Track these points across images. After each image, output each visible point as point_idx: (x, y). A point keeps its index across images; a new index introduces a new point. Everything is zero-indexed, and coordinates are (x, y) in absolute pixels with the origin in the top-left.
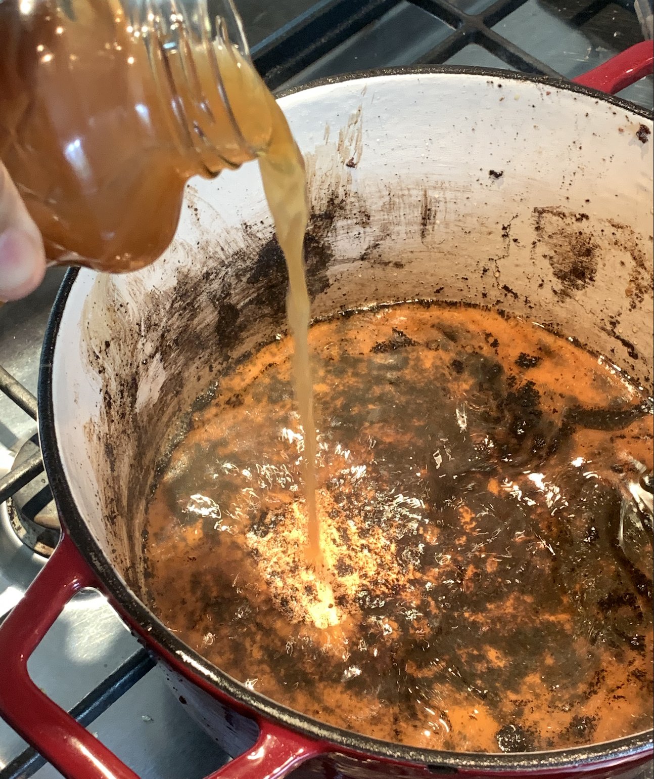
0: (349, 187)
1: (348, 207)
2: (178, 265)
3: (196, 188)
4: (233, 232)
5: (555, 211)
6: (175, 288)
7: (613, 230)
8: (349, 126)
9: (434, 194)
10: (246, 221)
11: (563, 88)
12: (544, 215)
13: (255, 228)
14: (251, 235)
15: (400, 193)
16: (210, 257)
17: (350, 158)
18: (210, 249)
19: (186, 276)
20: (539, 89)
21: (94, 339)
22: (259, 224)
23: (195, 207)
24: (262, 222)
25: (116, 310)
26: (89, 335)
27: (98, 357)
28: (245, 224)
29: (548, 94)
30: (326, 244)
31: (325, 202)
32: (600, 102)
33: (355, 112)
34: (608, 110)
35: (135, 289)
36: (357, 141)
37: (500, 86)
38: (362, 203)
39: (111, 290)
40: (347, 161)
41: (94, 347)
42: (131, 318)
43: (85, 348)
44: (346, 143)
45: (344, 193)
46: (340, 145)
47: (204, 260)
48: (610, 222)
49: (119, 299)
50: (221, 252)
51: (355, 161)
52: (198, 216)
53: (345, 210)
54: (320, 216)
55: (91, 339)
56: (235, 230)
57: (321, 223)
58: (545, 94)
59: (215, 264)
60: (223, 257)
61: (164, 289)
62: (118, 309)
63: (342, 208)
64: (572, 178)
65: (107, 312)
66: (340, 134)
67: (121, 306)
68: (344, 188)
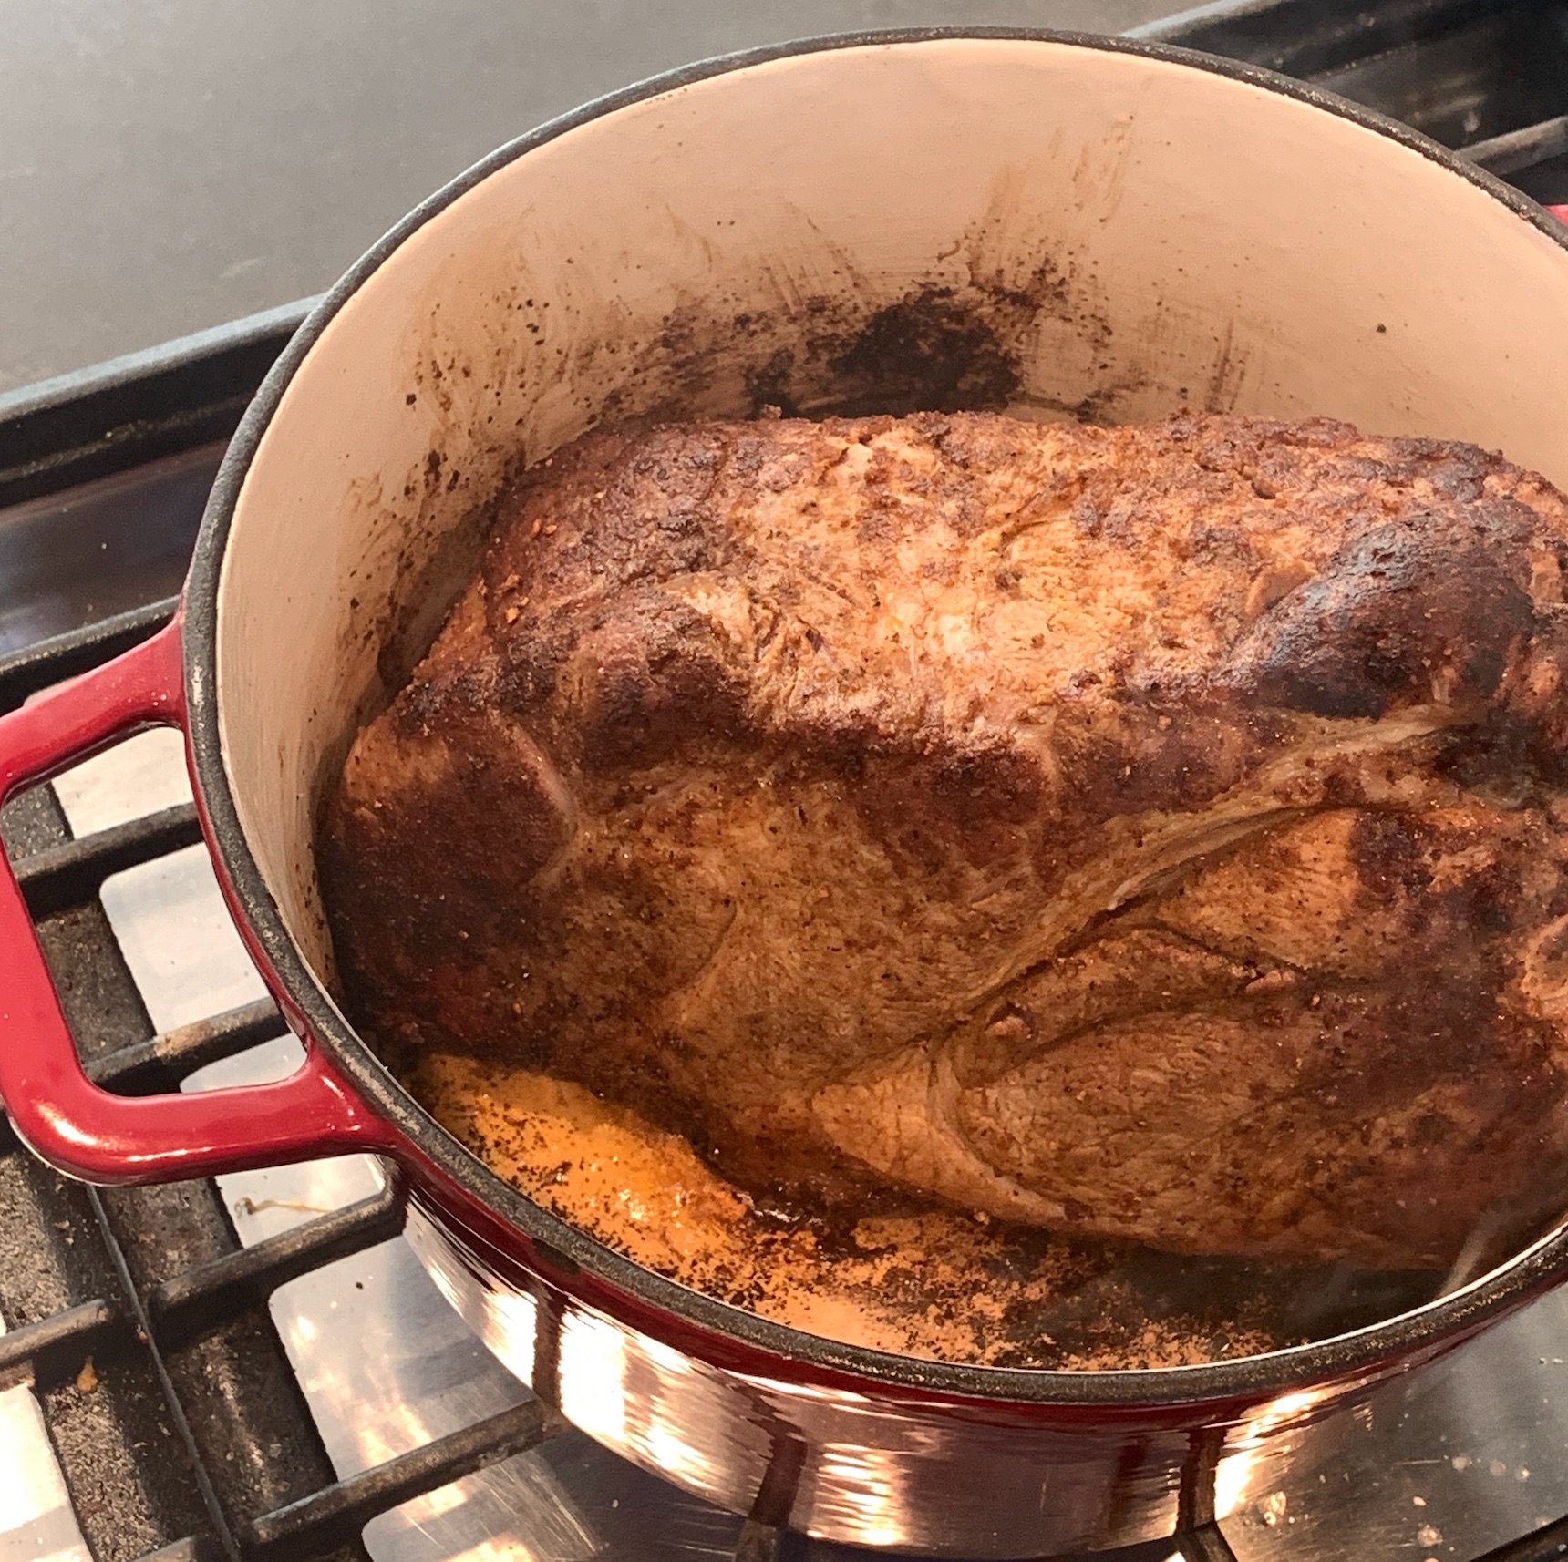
0: (1080, 260)
1: (1072, 299)
2: (682, 277)
6: (666, 319)
8: (1105, 141)
9: (1242, 337)
15: (1182, 310)
19: (699, 304)
21: (441, 339)
25: (515, 305)
26: (433, 328)
27: (439, 375)
30: (1013, 354)
31: (1027, 271)
33: (1123, 117)
35: (572, 285)
36: (1114, 176)
38: (1101, 301)
39: (513, 266)
41: (437, 353)
43: (413, 347)
44: (1093, 171)
45: (1069, 268)
46: (1079, 171)
49: (529, 290)
53: (1065, 301)
54: (1012, 294)
55: (435, 335)
57: (1011, 309)
59: (768, 306)
60: (789, 298)
61: (642, 310)
62: (520, 307)
63: (1060, 295)
65: (492, 304)
66: (1085, 150)
67: (530, 303)
68: (1071, 258)
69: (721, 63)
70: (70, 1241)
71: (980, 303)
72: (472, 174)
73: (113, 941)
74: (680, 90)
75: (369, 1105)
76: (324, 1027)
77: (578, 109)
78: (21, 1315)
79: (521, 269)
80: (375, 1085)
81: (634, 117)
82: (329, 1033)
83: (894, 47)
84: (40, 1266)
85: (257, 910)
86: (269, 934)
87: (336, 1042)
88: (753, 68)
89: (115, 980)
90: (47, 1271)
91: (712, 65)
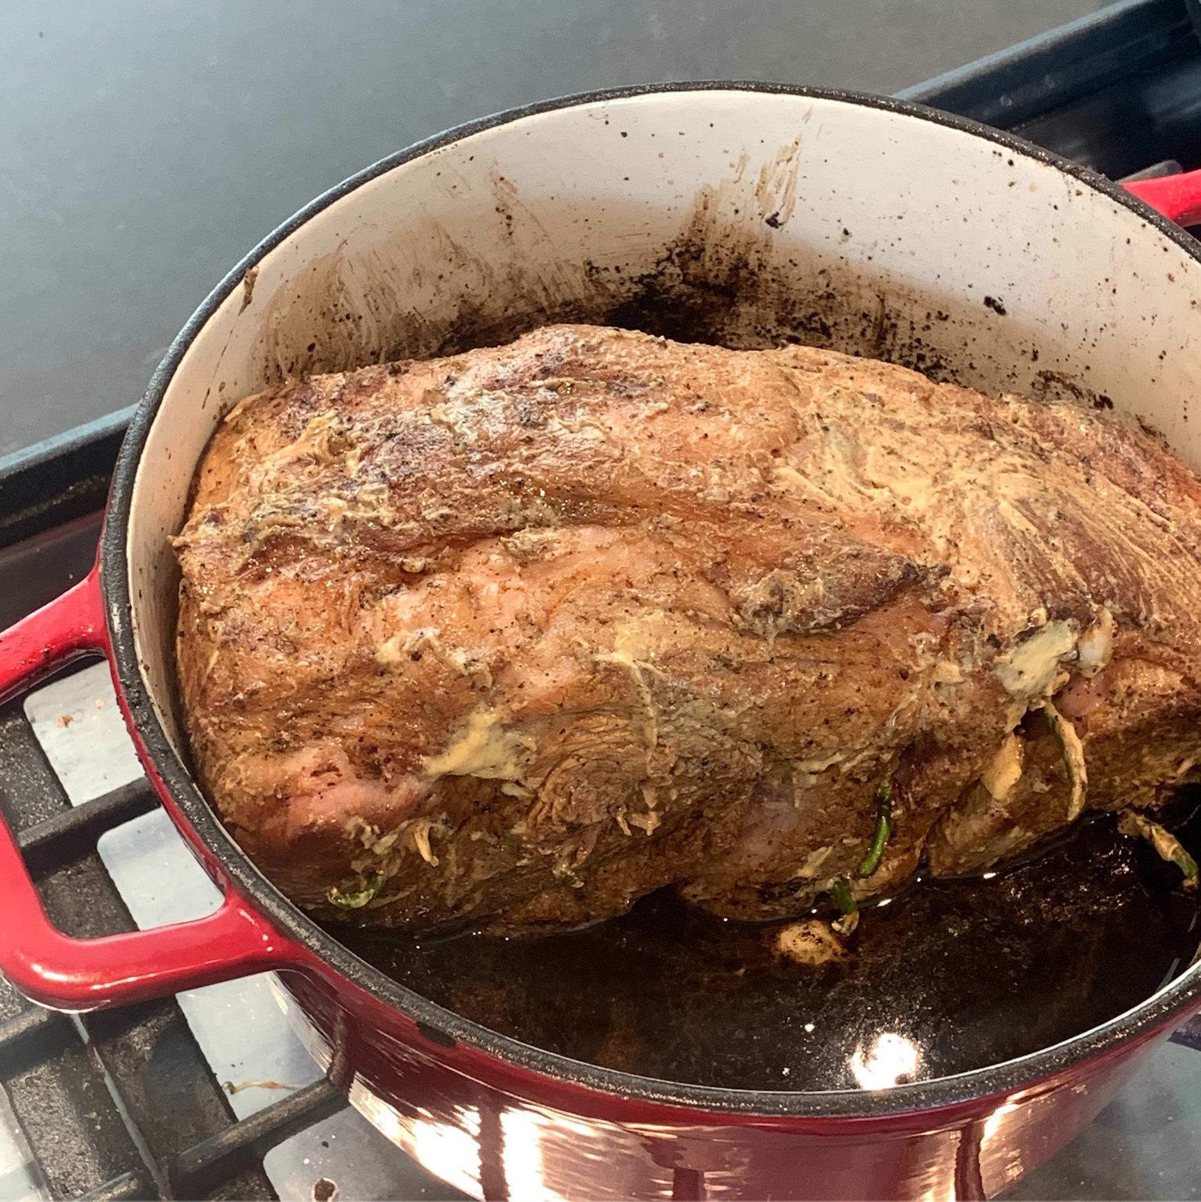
0: (765, 256)
1: (761, 287)
2: (464, 290)
3: (515, 185)
4: (567, 270)
5: (1068, 382)
6: (452, 324)
7: (1141, 434)
8: (778, 163)
9: (892, 303)
10: (592, 259)
11: (1101, 191)
12: (1053, 384)
13: (604, 274)
14: (596, 283)
15: (845, 289)
16: (523, 297)
17: (774, 212)
18: (523, 283)
19: (477, 311)
20: (1067, 183)
21: (282, 346)
22: (613, 271)
23: (509, 212)
24: (617, 269)
25: (337, 319)
26: (276, 339)
28: (589, 263)
29: (1079, 194)
31: (726, 268)
32: (1148, 225)
33: (790, 144)
34: (1157, 242)
35: (379, 301)
36: (787, 190)
37: (1011, 163)
39: (334, 288)
40: (768, 215)
41: (279, 358)
42: (364, 342)
43: (261, 353)
44: (770, 187)
45: (757, 263)
46: (760, 188)
47: (511, 297)
48: (1139, 419)
49: (347, 306)
50: (542, 294)
51: (780, 219)
52: (512, 228)
53: (756, 290)
54: (714, 287)
55: (277, 344)
56: (571, 269)
57: (715, 299)
58: (1073, 193)
59: (529, 309)
60: (545, 304)
61: (433, 318)
62: (341, 320)
63: (750, 286)
64: (1098, 335)
65: (320, 317)
66: (763, 171)
67: (348, 317)
68: (759, 255)
69: (482, 123)
70: (99, 1127)
71: (691, 296)
72: (299, 218)
73: (111, 883)
74: (453, 145)
75: (279, 930)
76: (238, 872)
77: (374, 165)
78: (65, 1191)
79: (339, 290)
80: (282, 914)
81: (418, 168)
82: (242, 876)
83: (612, 102)
84: (76, 1150)
85: (177, 786)
86: (189, 804)
87: (249, 883)
88: (506, 125)
89: (116, 916)
90: (82, 1154)
91: (476, 124)
